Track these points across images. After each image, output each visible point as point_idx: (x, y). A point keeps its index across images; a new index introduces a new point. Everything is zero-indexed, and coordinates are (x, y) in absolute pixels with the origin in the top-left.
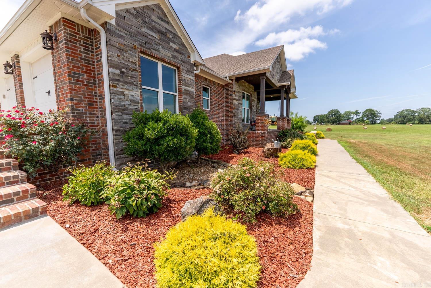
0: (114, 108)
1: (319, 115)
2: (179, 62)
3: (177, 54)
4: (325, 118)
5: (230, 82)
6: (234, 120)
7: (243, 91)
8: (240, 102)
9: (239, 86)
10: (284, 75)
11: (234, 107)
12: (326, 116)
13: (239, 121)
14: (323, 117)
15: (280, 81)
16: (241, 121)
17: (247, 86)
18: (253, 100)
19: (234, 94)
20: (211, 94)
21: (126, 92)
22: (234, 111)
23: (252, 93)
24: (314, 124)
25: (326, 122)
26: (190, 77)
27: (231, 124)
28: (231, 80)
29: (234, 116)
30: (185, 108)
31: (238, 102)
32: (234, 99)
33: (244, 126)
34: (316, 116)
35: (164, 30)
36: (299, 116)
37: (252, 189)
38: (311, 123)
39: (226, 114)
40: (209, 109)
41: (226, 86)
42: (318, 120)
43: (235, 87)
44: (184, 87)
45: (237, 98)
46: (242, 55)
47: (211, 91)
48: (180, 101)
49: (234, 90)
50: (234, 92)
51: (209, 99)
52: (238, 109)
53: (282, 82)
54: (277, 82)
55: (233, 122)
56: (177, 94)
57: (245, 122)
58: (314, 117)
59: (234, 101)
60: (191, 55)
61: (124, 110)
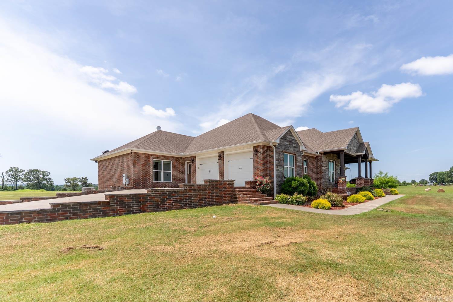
0: (277, 176)
1: (437, 173)
2: (296, 152)
3: (295, 149)
4: (446, 176)
5: (320, 155)
6: (323, 180)
7: (329, 160)
8: (327, 168)
9: (326, 157)
10: (361, 147)
11: (322, 171)
12: (448, 174)
13: (326, 181)
14: (444, 175)
15: (357, 152)
16: (328, 181)
17: (332, 156)
18: (337, 165)
19: (323, 163)
20: (308, 164)
21: (280, 169)
22: (323, 174)
23: (336, 160)
24: (431, 185)
25: (448, 182)
26: (300, 158)
27: (320, 182)
28: (321, 154)
29: (323, 177)
30: (298, 174)
31: (325, 168)
32: (323, 166)
33: (330, 184)
34: (433, 174)
35: (291, 140)
36: (389, 176)
37: (330, 198)
38: (426, 184)
39: (317, 176)
40: (307, 173)
41: (317, 157)
42: (437, 179)
43: (323, 158)
44: (297, 164)
45: (325, 165)
46: (328, 133)
47: (308, 162)
48: (296, 171)
49: (323, 160)
50: (323, 161)
51: (307, 167)
52: (326, 173)
53: (358, 153)
54: (355, 153)
55: (322, 181)
56: (294, 167)
57: (331, 182)
58: (431, 175)
59: (322, 167)
60: (301, 147)
61: (279, 176)
